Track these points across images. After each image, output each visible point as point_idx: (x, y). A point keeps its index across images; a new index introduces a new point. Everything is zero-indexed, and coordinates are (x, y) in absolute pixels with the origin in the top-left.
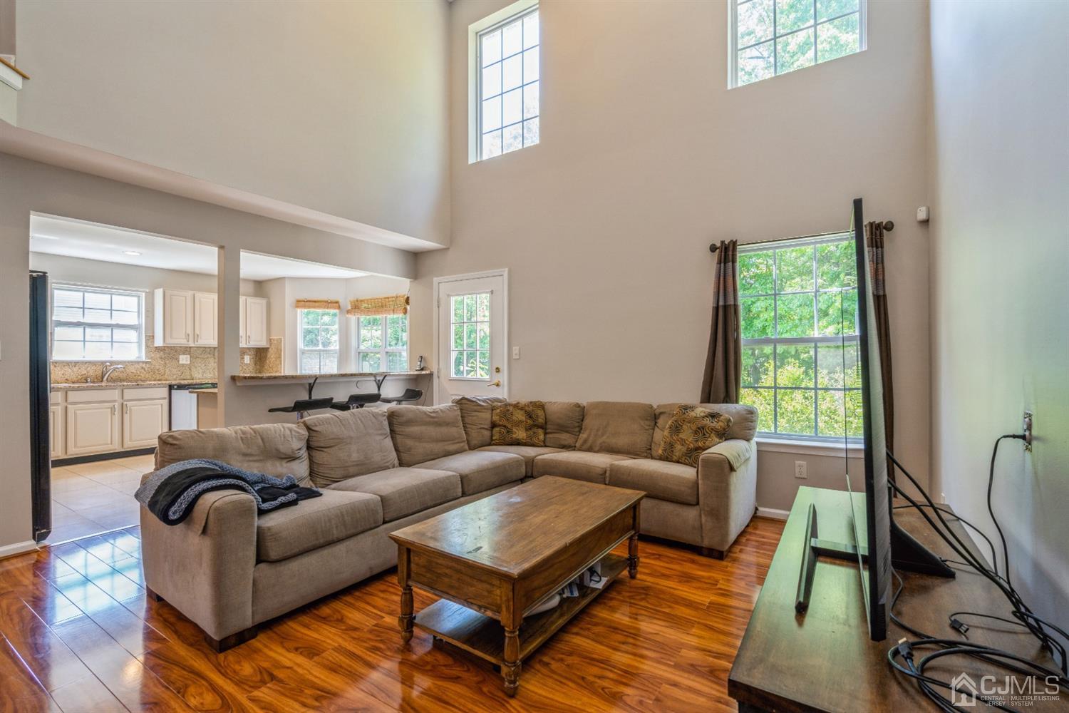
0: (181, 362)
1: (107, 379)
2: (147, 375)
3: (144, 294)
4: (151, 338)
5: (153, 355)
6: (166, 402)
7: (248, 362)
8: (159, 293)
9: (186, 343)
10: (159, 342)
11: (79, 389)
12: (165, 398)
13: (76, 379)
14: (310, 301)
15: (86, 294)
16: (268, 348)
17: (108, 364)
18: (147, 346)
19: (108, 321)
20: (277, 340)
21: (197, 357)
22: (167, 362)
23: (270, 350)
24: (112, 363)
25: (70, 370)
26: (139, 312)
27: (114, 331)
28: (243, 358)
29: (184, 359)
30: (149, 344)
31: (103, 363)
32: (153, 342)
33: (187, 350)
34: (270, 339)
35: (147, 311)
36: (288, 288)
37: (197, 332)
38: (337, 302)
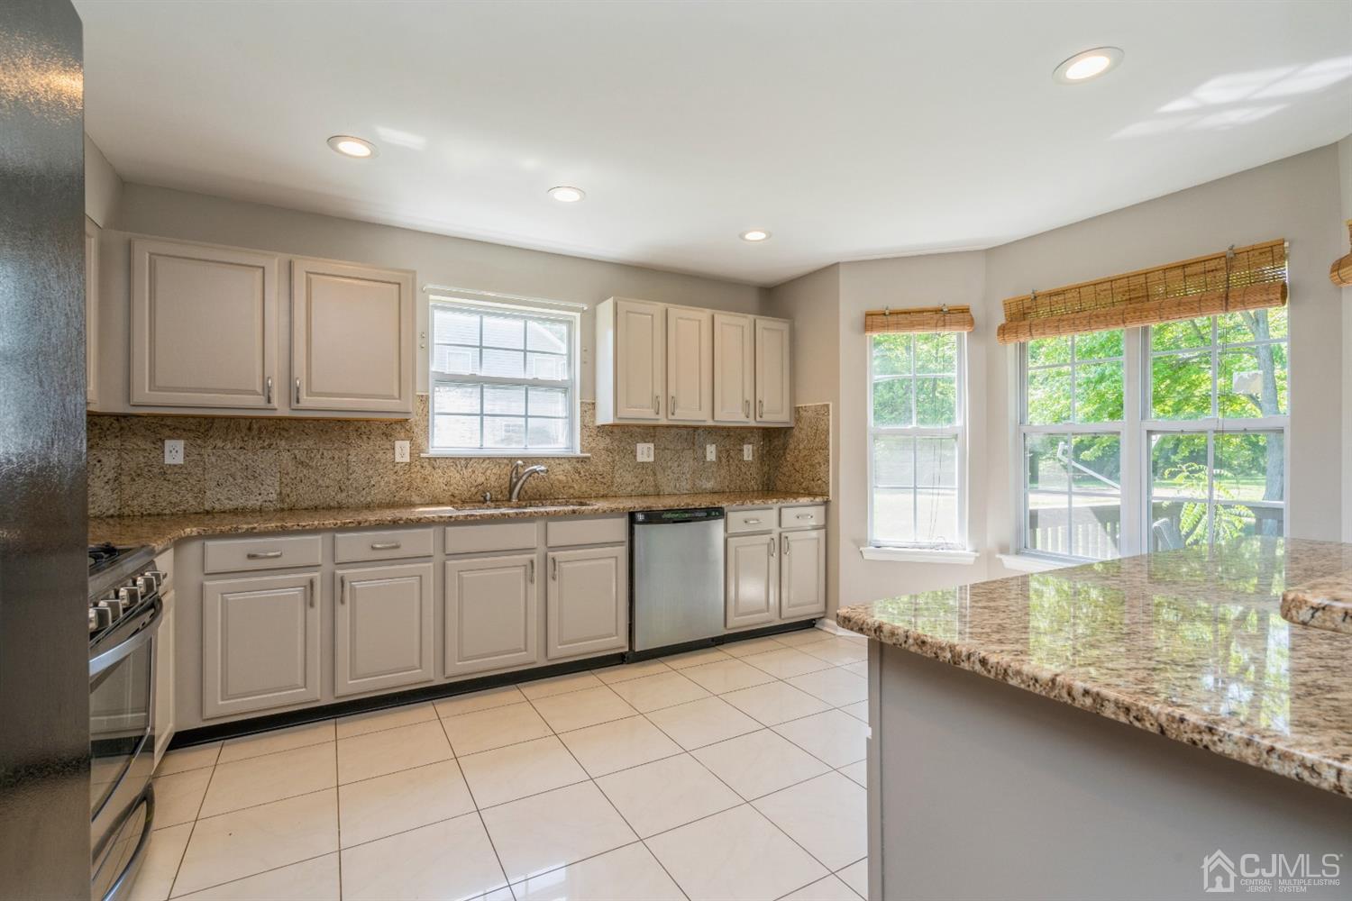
0: (640, 459)
1: (519, 493)
2: (584, 486)
3: (578, 315)
4: (590, 407)
5: (593, 445)
6: (622, 551)
7: (751, 459)
8: (606, 310)
9: (654, 416)
10: (605, 416)
11: (466, 521)
12: (620, 543)
13: (467, 495)
14: (898, 313)
15: (486, 319)
16: (792, 428)
17: (520, 462)
18: (584, 426)
19: (520, 375)
20: (816, 409)
21: (665, 448)
22: (617, 458)
23: (796, 432)
24: (529, 460)
25: (458, 476)
26: (569, 355)
27: (531, 393)
28: (742, 450)
29: (645, 452)
30: (587, 419)
31: (511, 459)
32: (594, 415)
33: (650, 432)
34: (797, 410)
35: (584, 351)
36: (846, 284)
37: (672, 392)
38: (965, 311)
